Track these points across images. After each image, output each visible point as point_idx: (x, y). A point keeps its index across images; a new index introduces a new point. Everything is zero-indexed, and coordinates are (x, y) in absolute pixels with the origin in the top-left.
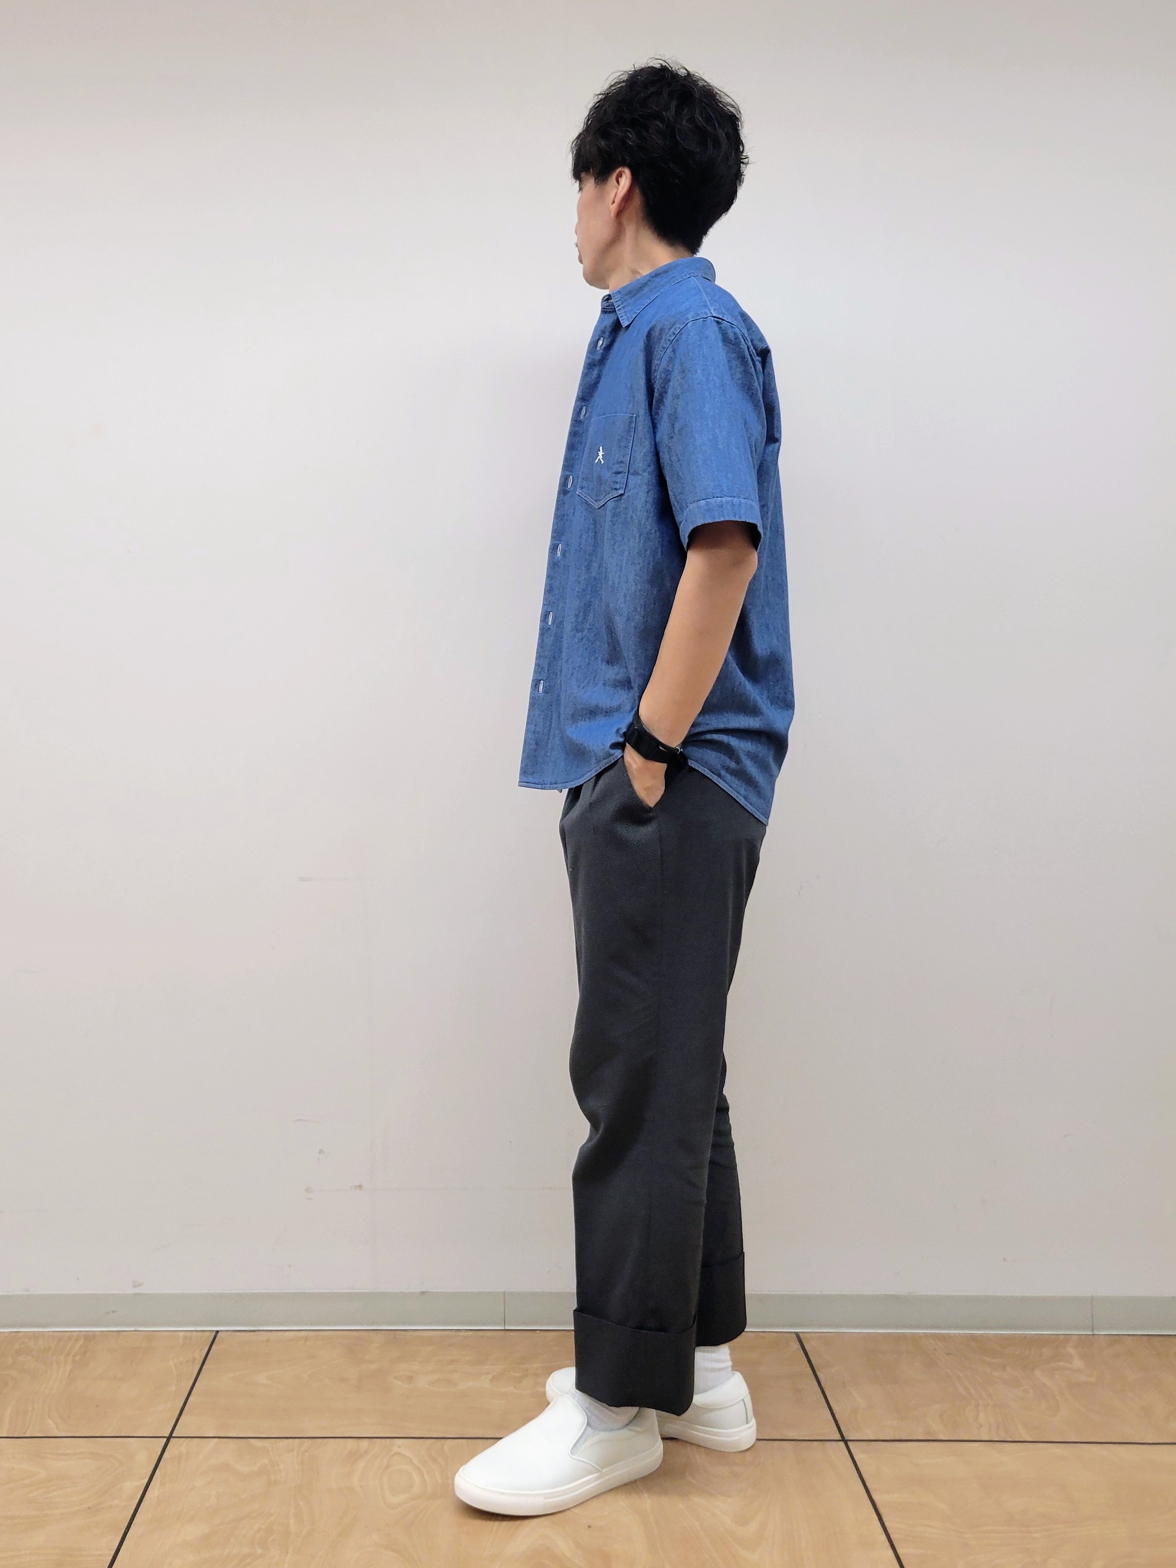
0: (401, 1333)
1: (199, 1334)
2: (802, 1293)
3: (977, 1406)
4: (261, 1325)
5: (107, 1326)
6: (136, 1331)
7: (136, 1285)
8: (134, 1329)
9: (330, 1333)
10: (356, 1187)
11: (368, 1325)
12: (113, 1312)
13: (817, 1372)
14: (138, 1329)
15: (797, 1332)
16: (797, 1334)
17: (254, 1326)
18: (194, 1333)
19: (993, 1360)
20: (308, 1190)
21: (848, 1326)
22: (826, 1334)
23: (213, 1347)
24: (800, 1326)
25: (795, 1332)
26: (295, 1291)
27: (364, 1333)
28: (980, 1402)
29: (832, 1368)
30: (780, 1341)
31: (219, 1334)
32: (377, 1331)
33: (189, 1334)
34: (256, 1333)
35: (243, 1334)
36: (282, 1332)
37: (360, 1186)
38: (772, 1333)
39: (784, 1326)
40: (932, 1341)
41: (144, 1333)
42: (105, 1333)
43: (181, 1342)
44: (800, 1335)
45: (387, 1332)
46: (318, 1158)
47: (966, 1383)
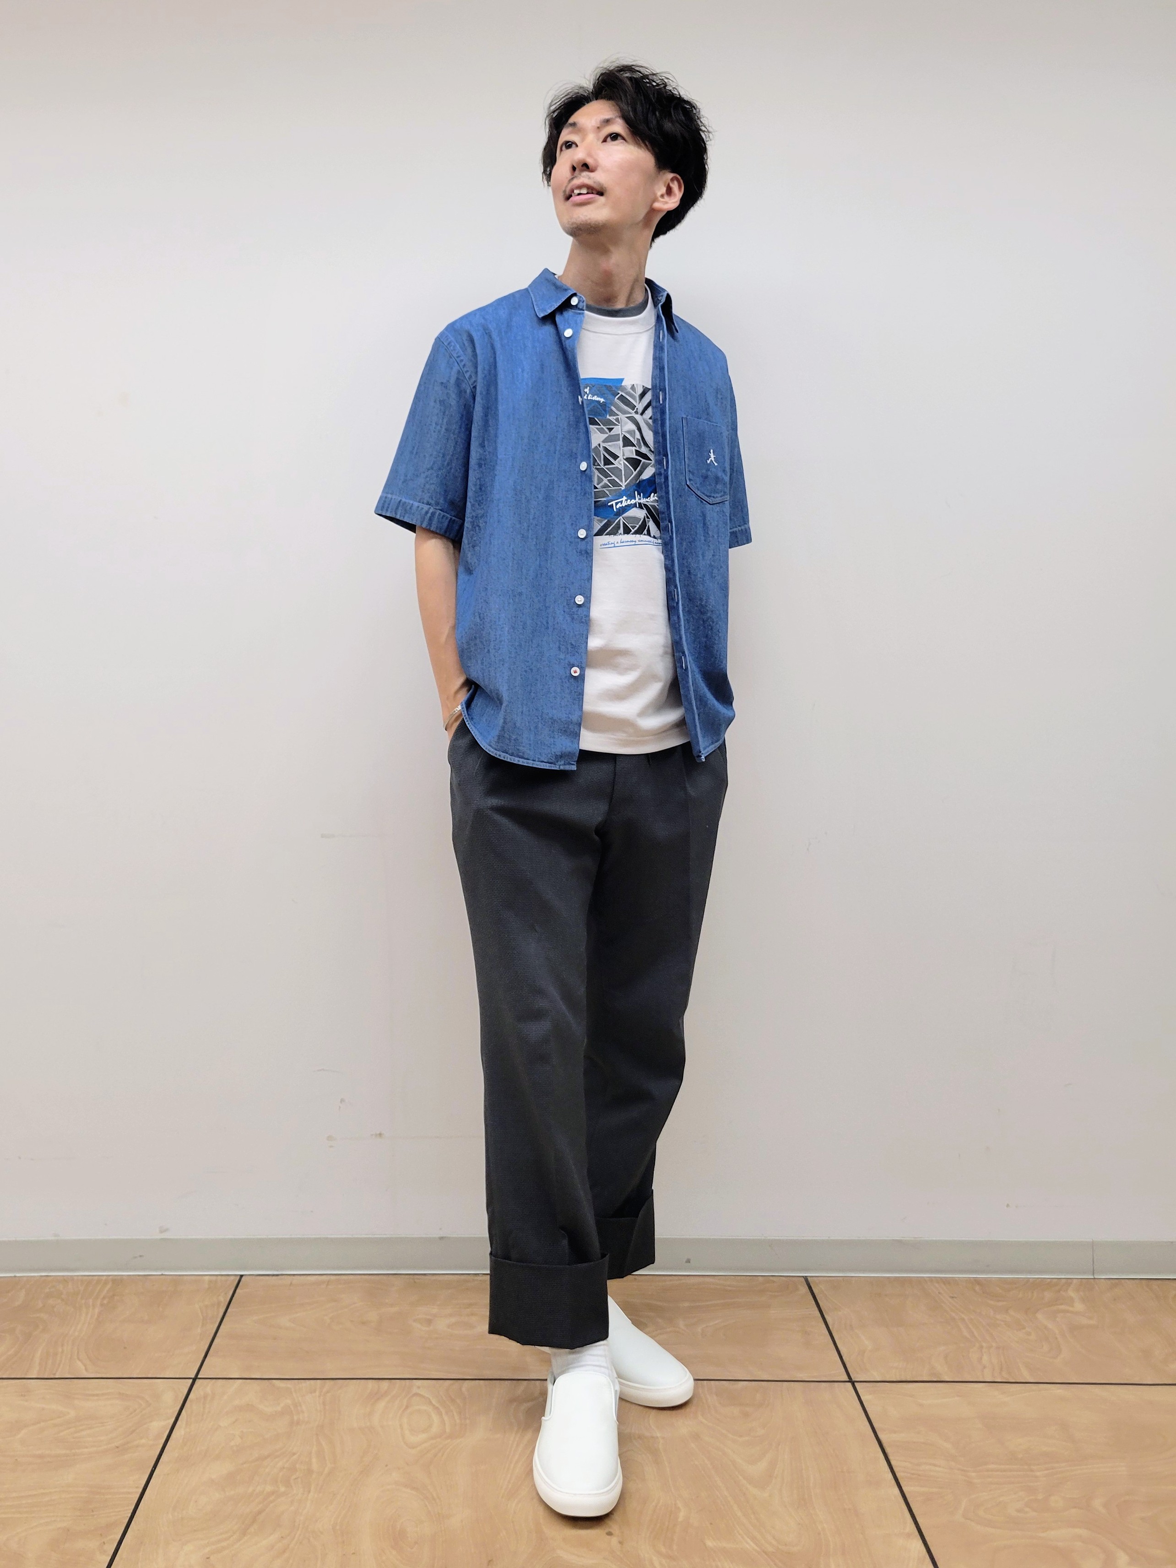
0: (420, 1277)
1: (223, 1278)
2: (813, 1238)
3: (982, 1347)
4: (283, 1269)
5: (135, 1270)
6: (162, 1275)
7: (162, 1231)
9: (352, 1277)
10: (376, 1135)
11: (389, 1269)
12: (141, 1257)
13: (824, 1314)
14: (164, 1274)
15: (806, 1276)
16: (806, 1278)
17: (277, 1271)
18: (219, 1277)
19: (997, 1304)
20: (330, 1138)
21: (856, 1271)
22: (838, 1278)
23: (238, 1291)
24: (810, 1270)
25: (803, 1276)
26: (318, 1237)
27: (385, 1277)
28: (984, 1344)
29: (840, 1311)
30: (786, 1286)
31: (243, 1278)
32: (397, 1276)
33: (214, 1278)
34: (279, 1277)
35: (267, 1278)
36: (304, 1277)
37: (380, 1134)
38: (781, 1278)
39: (793, 1270)
40: (937, 1285)
41: (171, 1277)
42: (132, 1277)
43: (207, 1286)
44: (809, 1279)
45: (407, 1276)
46: (340, 1107)
47: (970, 1326)
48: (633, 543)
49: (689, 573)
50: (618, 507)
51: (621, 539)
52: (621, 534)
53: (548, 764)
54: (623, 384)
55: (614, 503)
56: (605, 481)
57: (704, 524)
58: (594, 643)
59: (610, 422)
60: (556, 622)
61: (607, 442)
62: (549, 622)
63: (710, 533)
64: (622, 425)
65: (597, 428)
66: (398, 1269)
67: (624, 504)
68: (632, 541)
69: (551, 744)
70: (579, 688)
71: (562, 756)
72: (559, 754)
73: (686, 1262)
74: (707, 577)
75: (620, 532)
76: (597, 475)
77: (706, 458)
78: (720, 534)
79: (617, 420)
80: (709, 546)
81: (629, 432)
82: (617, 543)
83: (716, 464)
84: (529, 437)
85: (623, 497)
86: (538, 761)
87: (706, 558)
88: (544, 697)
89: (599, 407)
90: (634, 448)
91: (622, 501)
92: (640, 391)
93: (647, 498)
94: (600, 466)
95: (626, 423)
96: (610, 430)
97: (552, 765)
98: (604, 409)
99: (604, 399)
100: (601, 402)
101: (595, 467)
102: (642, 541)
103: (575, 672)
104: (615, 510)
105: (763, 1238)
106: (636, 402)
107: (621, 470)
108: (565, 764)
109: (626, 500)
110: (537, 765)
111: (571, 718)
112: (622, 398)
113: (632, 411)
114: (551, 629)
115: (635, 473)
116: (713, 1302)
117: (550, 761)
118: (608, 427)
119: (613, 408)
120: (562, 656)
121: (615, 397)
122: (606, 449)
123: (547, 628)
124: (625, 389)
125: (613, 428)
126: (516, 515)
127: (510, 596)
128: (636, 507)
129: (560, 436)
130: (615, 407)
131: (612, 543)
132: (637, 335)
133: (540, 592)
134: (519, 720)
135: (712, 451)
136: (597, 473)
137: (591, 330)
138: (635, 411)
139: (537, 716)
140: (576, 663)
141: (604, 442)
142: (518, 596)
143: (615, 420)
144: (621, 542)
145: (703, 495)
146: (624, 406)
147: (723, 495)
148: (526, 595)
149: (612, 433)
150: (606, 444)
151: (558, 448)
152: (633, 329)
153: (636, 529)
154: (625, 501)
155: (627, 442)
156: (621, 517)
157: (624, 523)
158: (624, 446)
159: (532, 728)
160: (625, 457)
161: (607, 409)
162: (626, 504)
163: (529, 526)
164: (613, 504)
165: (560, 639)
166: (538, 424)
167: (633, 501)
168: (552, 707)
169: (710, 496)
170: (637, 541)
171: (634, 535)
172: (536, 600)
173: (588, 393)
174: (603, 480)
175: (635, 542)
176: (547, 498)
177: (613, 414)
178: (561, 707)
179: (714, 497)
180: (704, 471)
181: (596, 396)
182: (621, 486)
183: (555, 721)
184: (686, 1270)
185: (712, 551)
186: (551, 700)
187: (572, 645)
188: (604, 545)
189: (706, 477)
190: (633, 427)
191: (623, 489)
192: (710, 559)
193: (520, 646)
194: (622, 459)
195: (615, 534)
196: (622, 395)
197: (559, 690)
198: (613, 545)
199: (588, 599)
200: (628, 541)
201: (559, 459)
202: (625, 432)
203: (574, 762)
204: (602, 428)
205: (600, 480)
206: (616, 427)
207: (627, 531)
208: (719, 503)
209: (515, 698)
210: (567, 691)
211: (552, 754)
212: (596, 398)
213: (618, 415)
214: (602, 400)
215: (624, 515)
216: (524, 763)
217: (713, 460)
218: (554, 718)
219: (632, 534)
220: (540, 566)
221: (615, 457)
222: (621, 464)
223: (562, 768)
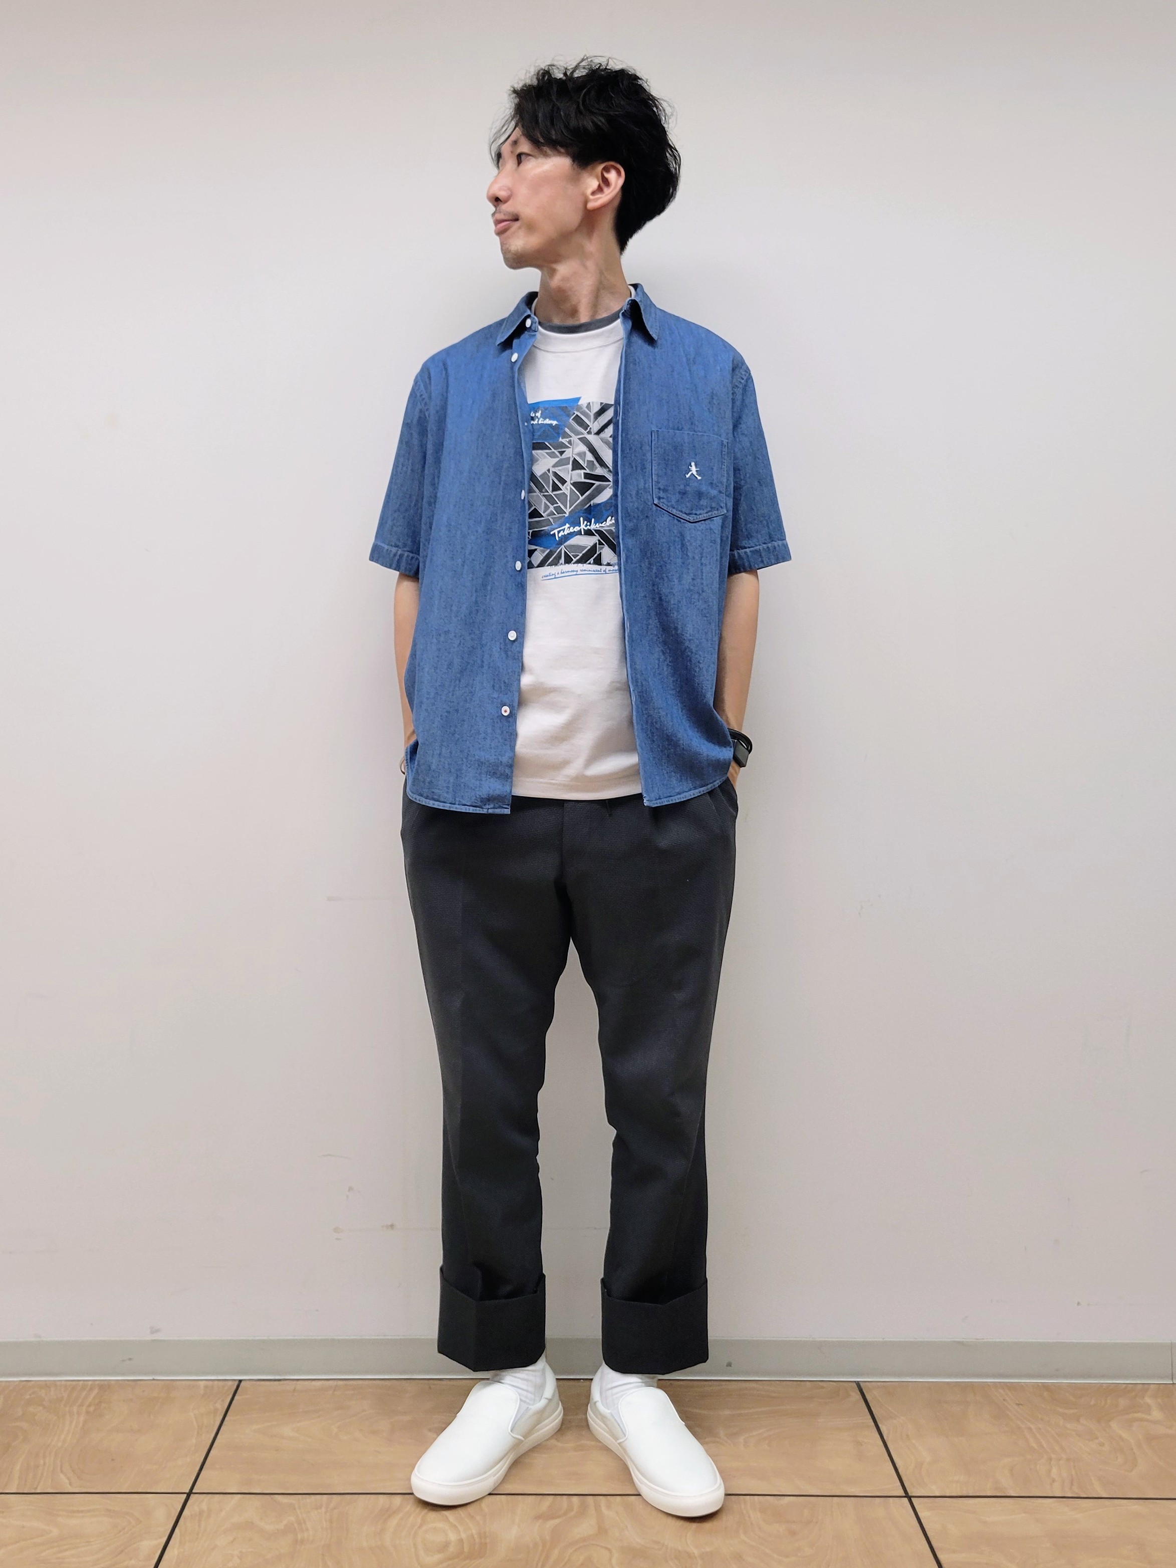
0: (436, 1382)
1: (221, 1383)
2: (863, 1340)
3: (1050, 1459)
4: (286, 1374)
5: (123, 1374)
6: (154, 1380)
7: (154, 1331)
8: (151, 1378)
9: (360, 1382)
10: (387, 1227)
11: (401, 1374)
12: (130, 1359)
13: (878, 1423)
14: (155, 1378)
15: (858, 1382)
16: (858, 1384)
17: (280, 1375)
18: (216, 1382)
19: (1067, 1411)
20: (336, 1230)
21: (912, 1375)
22: (894, 1383)
23: (236, 1397)
24: (862, 1375)
25: (855, 1382)
26: (324, 1338)
27: (397, 1383)
28: (1053, 1456)
29: (895, 1419)
30: (837, 1391)
31: (242, 1384)
32: (411, 1381)
33: (211, 1383)
34: (282, 1382)
35: (268, 1383)
36: (310, 1382)
37: (392, 1226)
38: (831, 1383)
39: (844, 1375)
40: (1001, 1391)
41: (163, 1383)
42: (121, 1382)
43: (202, 1392)
44: (862, 1384)
45: (421, 1381)
46: (347, 1196)
47: (1038, 1436)
48: (575, 573)
49: (660, 599)
50: (560, 535)
51: (562, 570)
52: (562, 564)
53: (471, 808)
54: (580, 403)
55: (556, 531)
56: (552, 508)
57: (683, 545)
58: (526, 680)
59: (563, 446)
60: (492, 660)
61: (557, 467)
62: (485, 661)
63: (690, 554)
64: (574, 447)
65: (546, 453)
66: (412, 1373)
67: (566, 532)
68: (574, 571)
69: (476, 787)
70: (511, 728)
71: (489, 800)
72: (485, 796)
73: (727, 1366)
74: (684, 602)
75: (561, 562)
76: (545, 502)
77: (684, 472)
78: (704, 555)
79: (570, 442)
80: (688, 569)
81: (579, 454)
82: (558, 574)
83: (699, 478)
84: (470, 470)
85: (565, 525)
86: (459, 805)
87: (684, 582)
88: (472, 738)
89: (551, 429)
90: (582, 471)
91: (564, 529)
92: (596, 408)
93: (602, 523)
94: (548, 492)
95: (578, 445)
96: (562, 453)
97: (478, 809)
98: (557, 431)
99: (557, 421)
100: (554, 425)
101: (542, 494)
102: (585, 570)
103: (506, 711)
104: (557, 539)
105: (811, 1339)
106: (590, 421)
107: (567, 496)
108: (494, 808)
109: (569, 528)
110: (456, 808)
111: (500, 759)
112: (578, 420)
113: (584, 431)
114: (486, 667)
115: (581, 498)
116: (756, 1410)
117: (474, 804)
118: (560, 450)
119: (567, 430)
120: (495, 695)
121: (570, 418)
122: (556, 474)
123: (482, 667)
124: (582, 408)
125: (565, 451)
126: (448, 552)
127: (433, 636)
128: (581, 534)
129: (506, 465)
130: (568, 429)
131: (553, 575)
132: (601, 349)
133: (474, 629)
134: (434, 762)
135: (693, 464)
136: (544, 500)
137: (549, 350)
138: (588, 431)
139: (462, 758)
140: (507, 701)
141: (554, 466)
142: (443, 635)
143: (568, 442)
144: (561, 573)
145: (681, 513)
146: (578, 427)
147: (709, 511)
148: (455, 633)
149: (564, 456)
150: (556, 468)
151: (503, 478)
152: (597, 343)
153: (578, 558)
154: (567, 529)
155: (576, 465)
156: (563, 546)
157: (565, 551)
158: (573, 470)
159: (453, 770)
160: (572, 482)
161: (561, 432)
162: (569, 532)
163: (464, 562)
164: (555, 533)
165: (495, 677)
166: (483, 456)
167: (577, 529)
168: (480, 749)
169: (690, 514)
170: (579, 571)
171: (576, 565)
172: (468, 638)
173: (539, 417)
174: (549, 507)
175: (577, 571)
176: (489, 531)
177: (566, 435)
178: (491, 748)
179: (696, 514)
180: (682, 487)
181: (547, 420)
182: (565, 513)
183: (482, 763)
184: (726, 1374)
185: (692, 575)
186: (480, 741)
187: (505, 683)
188: (545, 576)
189: (684, 493)
190: (582, 448)
191: (566, 515)
192: (690, 583)
193: (442, 686)
194: (569, 483)
195: (556, 564)
196: (577, 415)
197: (489, 730)
198: (553, 577)
199: (521, 635)
200: (568, 572)
201: (504, 489)
202: (576, 454)
203: (508, 805)
204: (553, 452)
205: (547, 507)
206: (567, 450)
207: (568, 560)
208: (705, 520)
209: (431, 740)
210: (499, 731)
211: (476, 797)
212: (548, 421)
213: (571, 437)
214: (554, 423)
215: (566, 544)
216: (440, 806)
217: (695, 473)
218: (482, 760)
219: (574, 563)
220: (476, 602)
221: (563, 482)
222: (567, 489)
223: (490, 811)
